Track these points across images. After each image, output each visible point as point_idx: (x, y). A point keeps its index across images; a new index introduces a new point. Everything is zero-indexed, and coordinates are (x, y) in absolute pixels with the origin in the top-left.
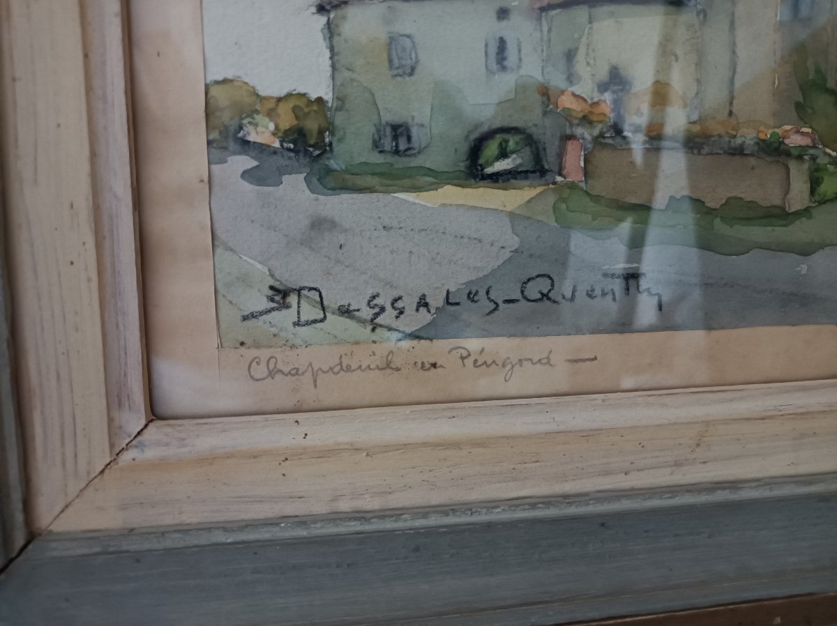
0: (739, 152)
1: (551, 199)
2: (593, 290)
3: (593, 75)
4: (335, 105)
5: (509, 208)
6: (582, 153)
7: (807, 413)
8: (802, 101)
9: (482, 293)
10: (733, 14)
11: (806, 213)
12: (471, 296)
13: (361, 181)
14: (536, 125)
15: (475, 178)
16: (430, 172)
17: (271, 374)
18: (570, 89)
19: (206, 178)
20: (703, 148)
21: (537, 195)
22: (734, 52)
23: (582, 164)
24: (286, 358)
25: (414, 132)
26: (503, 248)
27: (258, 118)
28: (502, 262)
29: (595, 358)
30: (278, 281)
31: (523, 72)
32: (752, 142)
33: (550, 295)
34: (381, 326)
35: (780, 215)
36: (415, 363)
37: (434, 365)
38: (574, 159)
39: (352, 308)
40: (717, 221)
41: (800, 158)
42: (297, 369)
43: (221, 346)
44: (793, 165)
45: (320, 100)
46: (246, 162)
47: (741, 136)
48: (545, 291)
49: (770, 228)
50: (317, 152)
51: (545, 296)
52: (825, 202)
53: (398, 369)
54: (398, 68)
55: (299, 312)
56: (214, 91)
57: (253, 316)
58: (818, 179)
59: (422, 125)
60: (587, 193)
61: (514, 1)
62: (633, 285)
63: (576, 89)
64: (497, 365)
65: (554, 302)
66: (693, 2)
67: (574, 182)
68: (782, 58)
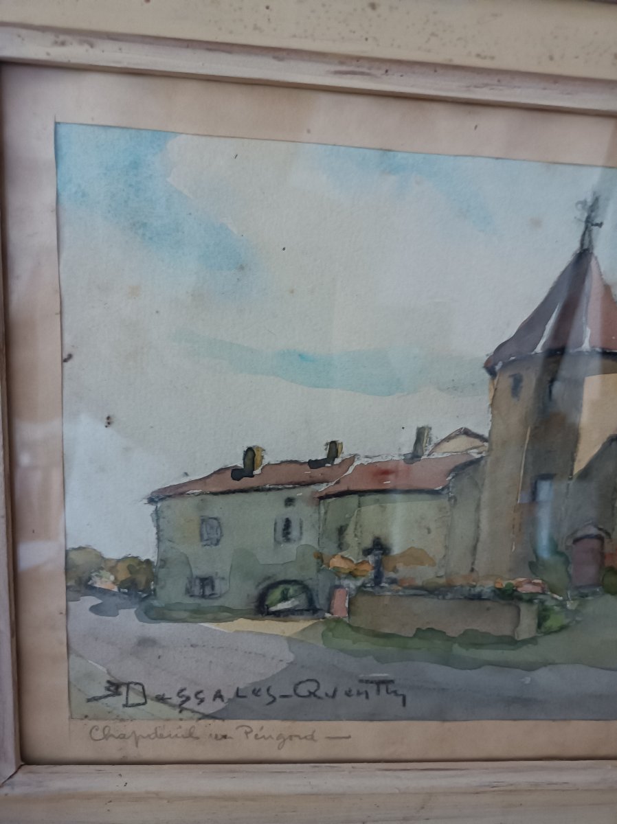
0: (478, 597)
1: (321, 628)
2: (350, 691)
3: (359, 544)
4: (159, 564)
5: (287, 634)
6: (348, 597)
7: (515, 791)
8: (535, 560)
9: (264, 690)
10: (479, 499)
11: (532, 641)
12: (256, 692)
13: (175, 615)
14: (311, 579)
15: (262, 614)
16: (227, 609)
17: (106, 737)
18: (340, 554)
19: (64, 612)
20: (447, 595)
21: (310, 625)
22: (478, 527)
23: (347, 605)
24: (116, 727)
25: (217, 583)
26: (281, 661)
27: (103, 573)
28: (280, 669)
29: (349, 737)
30: (113, 677)
31: (303, 542)
32: (489, 590)
33: (317, 693)
34: (186, 709)
35: (512, 642)
36: (211, 735)
37: (225, 737)
38: (340, 603)
39: (166, 697)
40: (456, 646)
41: (530, 601)
42: (125, 735)
43: (71, 717)
44: (524, 607)
45: (148, 561)
46: (93, 601)
47: (481, 586)
48: (312, 691)
49: (500, 651)
50: (145, 595)
51: (312, 694)
52: (550, 633)
53: (197, 738)
54: (207, 540)
55: (127, 698)
56: (72, 555)
57: (95, 699)
58: (545, 617)
59: (223, 579)
60: (349, 625)
61: (299, 493)
62: (383, 688)
63: (345, 554)
64: (273, 738)
65: (319, 698)
66: (446, 491)
67: (339, 618)
68: (520, 530)
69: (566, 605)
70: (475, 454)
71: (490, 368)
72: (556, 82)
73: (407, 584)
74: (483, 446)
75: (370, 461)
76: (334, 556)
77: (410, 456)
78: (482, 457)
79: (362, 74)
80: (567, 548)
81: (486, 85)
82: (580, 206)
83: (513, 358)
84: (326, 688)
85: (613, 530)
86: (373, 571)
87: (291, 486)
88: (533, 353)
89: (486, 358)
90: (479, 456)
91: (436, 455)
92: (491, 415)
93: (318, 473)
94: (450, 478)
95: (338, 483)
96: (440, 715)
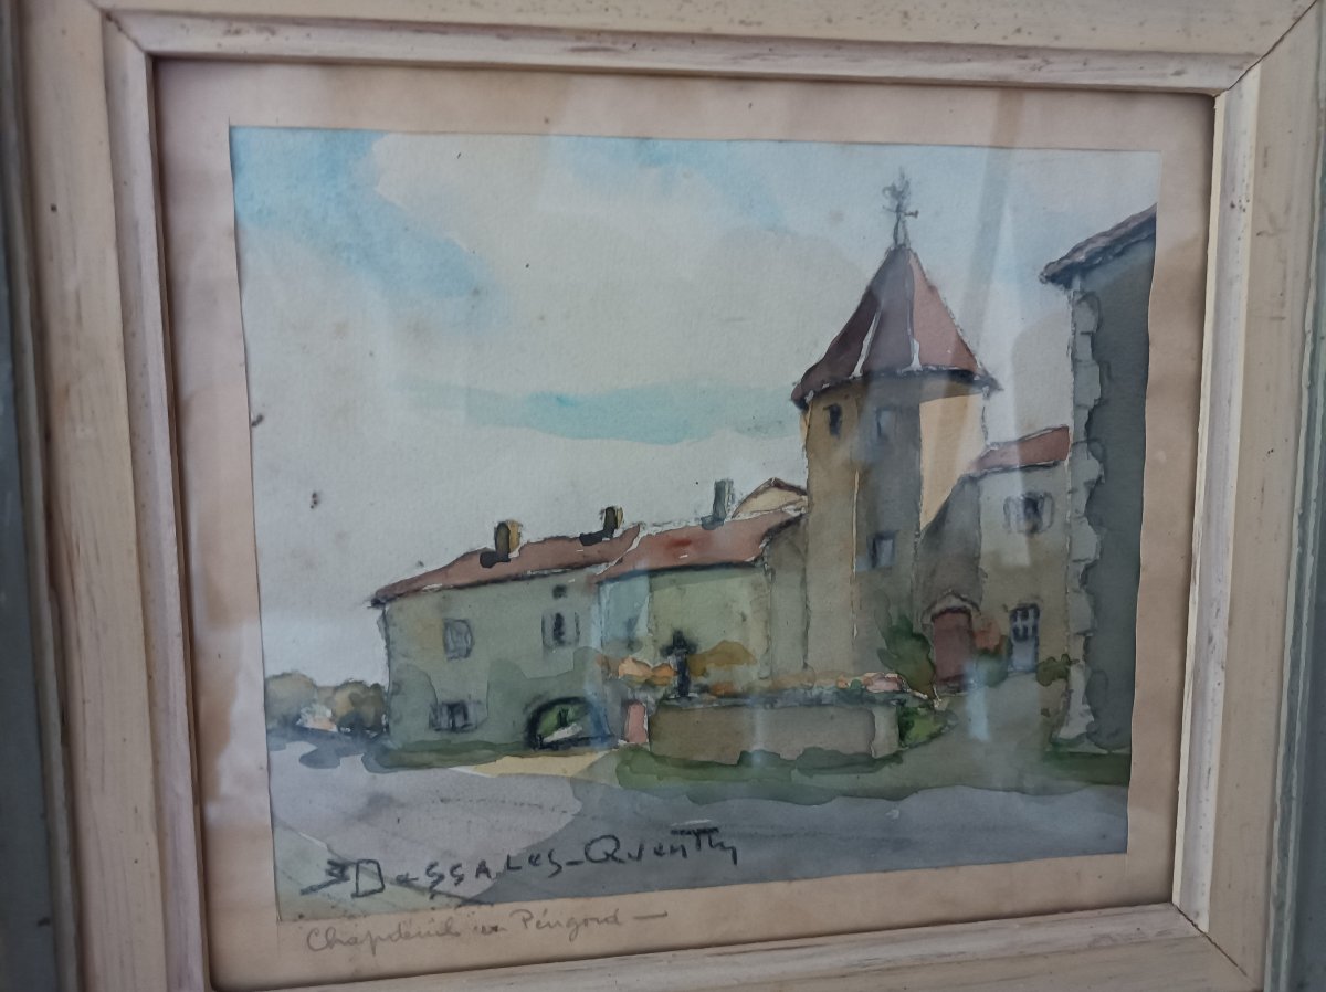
0: (818, 702)
1: (614, 762)
2: (661, 848)
3: (655, 641)
4: (391, 689)
5: (570, 774)
6: (646, 716)
8: (886, 648)
9: (544, 857)
10: (804, 570)
11: (895, 758)
12: (534, 860)
13: (417, 758)
14: (595, 694)
15: (534, 748)
16: (488, 745)
17: (330, 944)
18: (631, 656)
19: (265, 765)
20: (776, 702)
21: (599, 759)
22: (807, 607)
23: (646, 727)
24: (344, 928)
25: (471, 711)
27: (316, 707)
28: (563, 825)
29: (666, 914)
30: (336, 855)
31: (581, 644)
32: (830, 692)
33: (616, 855)
34: (440, 893)
35: (870, 762)
36: (476, 928)
37: (495, 929)
38: (637, 725)
39: (410, 877)
40: (795, 773)
41: (886, 703)
42: (356, 939)
43: (280, 919)
44: (878, 712)
45: (376, 686)
46: (306, 747)
47: (818, 687)
48: (610, 852)
49: (854, 776)
50: (374, 734)
51: (610, 856)
52: (916, 746)
53: (458, 934)
54: (453, 651)
55: (357, 884)
56: (272, 686)
57: (312, 889)
58: (907, 723)
59: (479, 702)
60: (652, 754)
61: (571, 579)
62: (704, 840)
63: (638, 656)
64: (560, 925)
65: (620, 861)
66: (759, 563)
67: (637, 745)
68: (861, 608)
69: (933, 705)
70: (792, 512)
71: (800, 402)
72: (839, 48)
73: (723, 692)
74: (801, 500)
75: (659, 529)
76: (623, 660)
77: (709, 520)
78: (801, 515)
79: (606, 50)
80: (924, 627)
81: (756, 55)
82: (887, 193)
83: (827, 385)
84: (629, 846)
85: (981, 599)
86: (677, 677)
87: (560, 571)
88: (850, 377)
89: (793, 388)
90: (797, 514)
91: (743, 516)
92: (806, 460)
93: (593, 551)
94: (763, 545)
95: (620, 561)
96: (785, 872)
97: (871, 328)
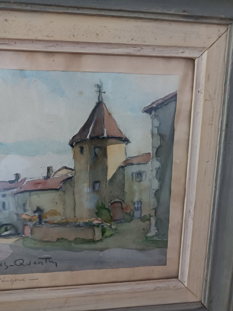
0: (79, 226)
1: (22, 240)
2: (36, 262)
3: (32, 209)
5: (9, 243)
6: (30, 229)
7: (99, 295)
8: (98, 212)
10: (74, 191)
11: (101, 240)
12: (0, 265)
14: (15, 223)
18: (25, 213)
20: (67, 226)
21: (18, 239)
22: (75, 201)
23: (30, 232)
26: (8, 253)
28: (8, 256)
29: (38, 279)
31: (11, 210)
32: (82, 223)
33: (23, 264)
35: (93, 241)
38: (27, 231)
40: (73, 244)
41: (98, 226)
44: (96, 229)
47: (79, 222)
49: (89, 245)
51: (21, 264)
52: (107, 237)
58: (104, 232)
60: (32, 239)
61: (7, 192)
62: (48, 260)
63: (27, 213)
64: (9, 281)
65: (24, 265)
66: (61, 189)
67: (28, 236)
68: (90, 201)
69: (112, 227)
70: (70, 175)
71: (71, 145)
72: (77, 44)
73: (51, 223)
74: (73, 172)
75: (31, 180)
76: (23, 214)
77: (46, 177)
78: (73, 176)
79: (7, 44)
80: (109, 206)
81: (53, 46)
82: (96, 86)
83: (79, 141)
84: (26, 262)
85: (125, 199)
86: (38, 219)
87: (3, 190)
88: (86, 139)
89: (69, 141)
90: (71, 176)
91: (55, 176)
92: (74, 161)
93: (13, 185)
94: (62, 184)
95: (21, 188)
96: (70, 269)
97: (92, 125)
